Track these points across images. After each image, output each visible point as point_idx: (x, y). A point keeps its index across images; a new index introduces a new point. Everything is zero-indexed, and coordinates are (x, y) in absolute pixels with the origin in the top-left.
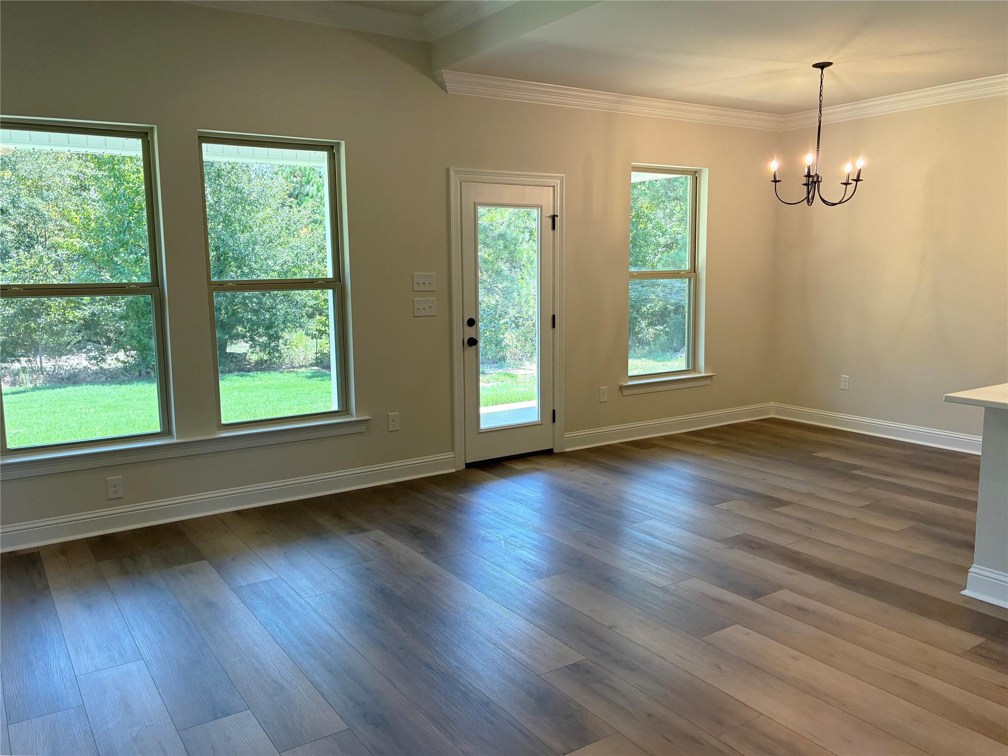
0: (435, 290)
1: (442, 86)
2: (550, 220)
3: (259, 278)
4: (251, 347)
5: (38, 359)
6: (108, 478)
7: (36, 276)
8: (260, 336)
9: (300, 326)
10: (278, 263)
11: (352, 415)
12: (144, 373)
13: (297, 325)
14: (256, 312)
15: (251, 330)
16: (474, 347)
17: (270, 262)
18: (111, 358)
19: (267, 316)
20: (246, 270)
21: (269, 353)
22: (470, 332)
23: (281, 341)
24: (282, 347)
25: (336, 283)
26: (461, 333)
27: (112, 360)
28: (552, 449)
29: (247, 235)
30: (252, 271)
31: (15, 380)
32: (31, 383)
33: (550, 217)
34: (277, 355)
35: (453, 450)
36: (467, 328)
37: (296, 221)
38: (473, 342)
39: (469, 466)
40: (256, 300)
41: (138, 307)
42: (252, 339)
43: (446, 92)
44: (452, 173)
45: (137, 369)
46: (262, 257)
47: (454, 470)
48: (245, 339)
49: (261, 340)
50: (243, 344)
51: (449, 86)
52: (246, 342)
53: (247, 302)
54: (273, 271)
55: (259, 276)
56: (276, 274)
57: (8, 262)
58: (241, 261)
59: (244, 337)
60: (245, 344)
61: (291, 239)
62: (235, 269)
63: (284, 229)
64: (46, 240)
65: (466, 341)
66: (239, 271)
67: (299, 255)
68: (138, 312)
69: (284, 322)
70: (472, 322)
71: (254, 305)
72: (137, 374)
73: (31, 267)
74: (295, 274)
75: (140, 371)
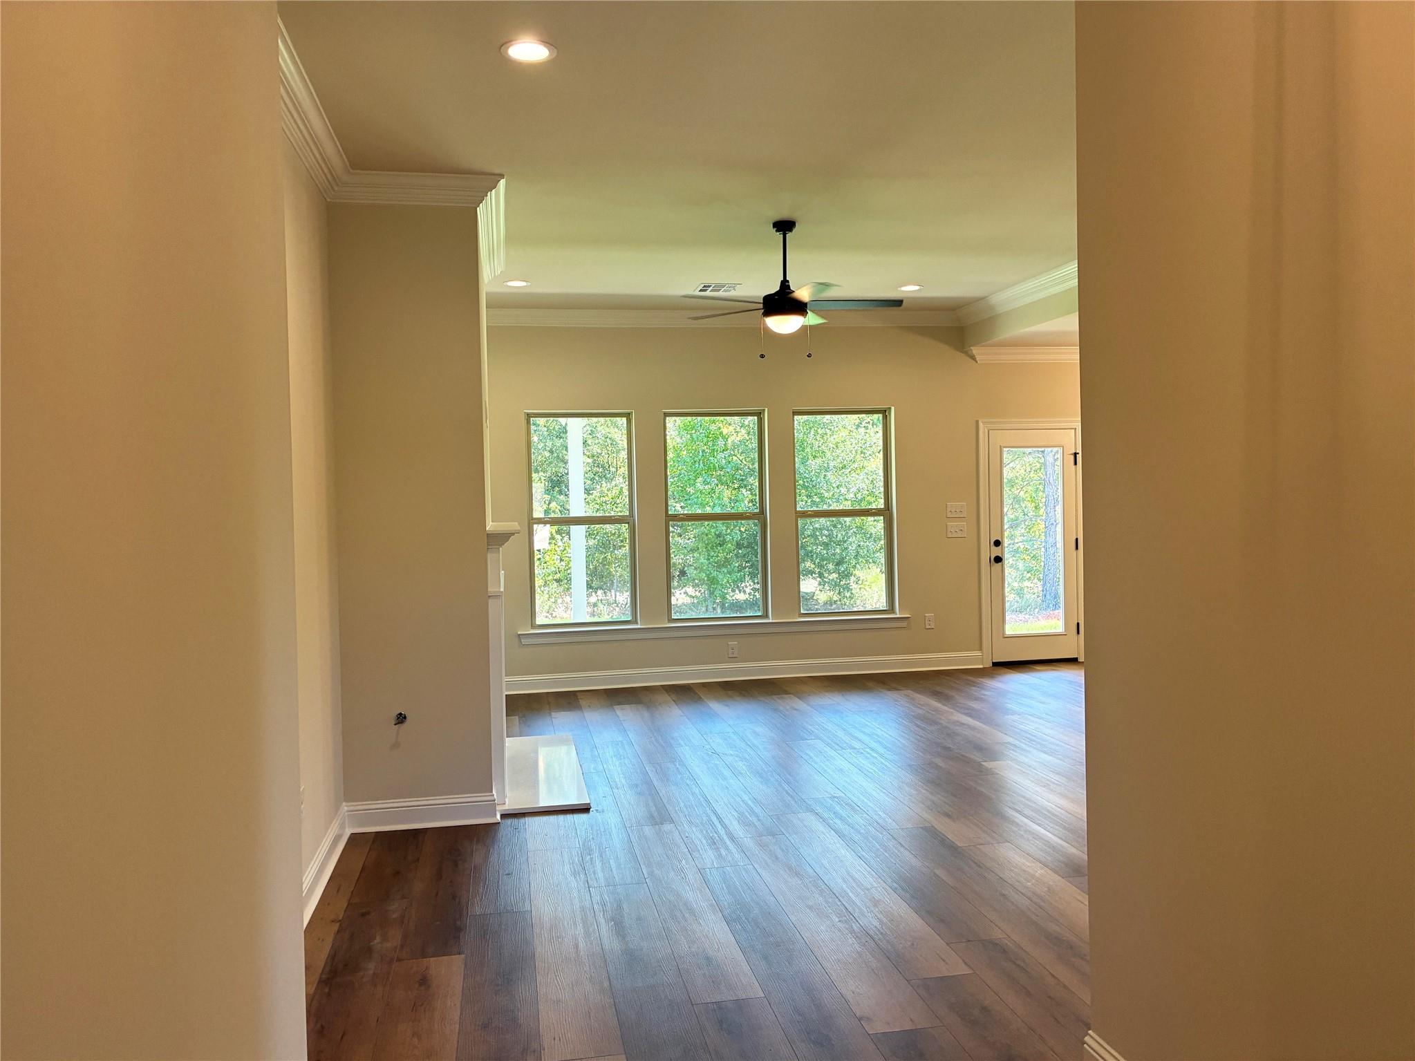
0: (965, 516)
1: (973, 358)
2: (1072, 457)
3: (831, 508)
4: (820, 584)
5: (613, 594)
6: (729, 643)
7: (616, 507)
8: (830, 573)
9: (874, 562)
10: (851, 491)
11: (896, 614)
12: (710, 608)
13: (871, 561)
14: (826, 545)
15: (821, 566)
16: (1000, 564)
17: (843, 490)
18: (680, 592)
19: (838, 551)
20: (816, 499)
21: (839, 593)
22: (996, 552)
23: (852, 578)
24: (853, 586)
25: (886, 512)
26: (987, 552)
27: (681, 594)
28: (1077, 658)
29: (819, 461)
30: (822, 498)
31: (594, 611)
32: (608, 615)
33: (1072, 454)
34: (848, 595)
35: (981, 649)
36: (993, 548)
37: (872, 443)
38: (998, 560)
39: (996, 664)
40: (826, 532)
41: (708, 539)
42: (821, 575)
43: (977, 362)
44: (981, 425)
45: (704, 605)
46: (834, 485)
47: (981, 667)
48: (814, 575)
49: (831, 578)
50: (811, 581)
51: (978, 358)
52: (814, 578)
53: (818, 533)
54: (846, 500)
55: (830, 505)
56: (849, 503)
57: (592, 494)
58: (811, 489)
59: (812, 572)
60: (814, 581)
61: (866, 463)
62: (805, 498)
63: (859, 452)
64: (617, 470)
65: (992, 559)
66: (809, 501)
67: (875, 482)
68: (708, 544)
69: (856, 557)
70: (997, 543)
71: (824, 537)
72: (704, 609)
73: (612, 498)
74: (870, 503)
75: (707, 606)
